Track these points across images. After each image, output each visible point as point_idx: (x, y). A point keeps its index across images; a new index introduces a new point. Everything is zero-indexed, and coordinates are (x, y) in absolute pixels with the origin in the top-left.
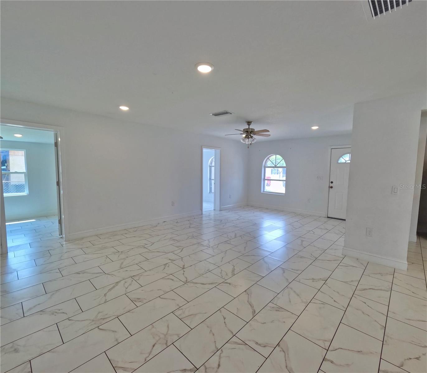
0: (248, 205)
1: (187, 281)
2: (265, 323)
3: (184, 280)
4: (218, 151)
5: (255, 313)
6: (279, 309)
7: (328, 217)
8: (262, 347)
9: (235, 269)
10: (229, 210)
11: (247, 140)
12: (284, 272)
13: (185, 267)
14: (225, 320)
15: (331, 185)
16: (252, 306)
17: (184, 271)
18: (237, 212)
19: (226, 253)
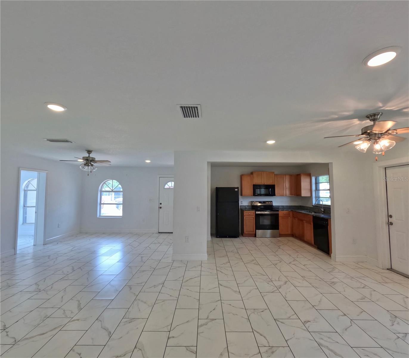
0: (81, 233)
1: (15, 341)
2: (122, 337)
3: (12, 341)
4: (44, 174)
5: (110, 334)
6: (132, 320)
7: (159, 233)
8: (123, 356)
9: (81, 304)
10: (57, 242)
11: (87, 167)
12: (131, 289)
13: (7, 326)
14: (81, 355)
15: (160, 206)
16: (107, 330)
17: (7, 332)
18: (69, 242)
19: (65, 291)
